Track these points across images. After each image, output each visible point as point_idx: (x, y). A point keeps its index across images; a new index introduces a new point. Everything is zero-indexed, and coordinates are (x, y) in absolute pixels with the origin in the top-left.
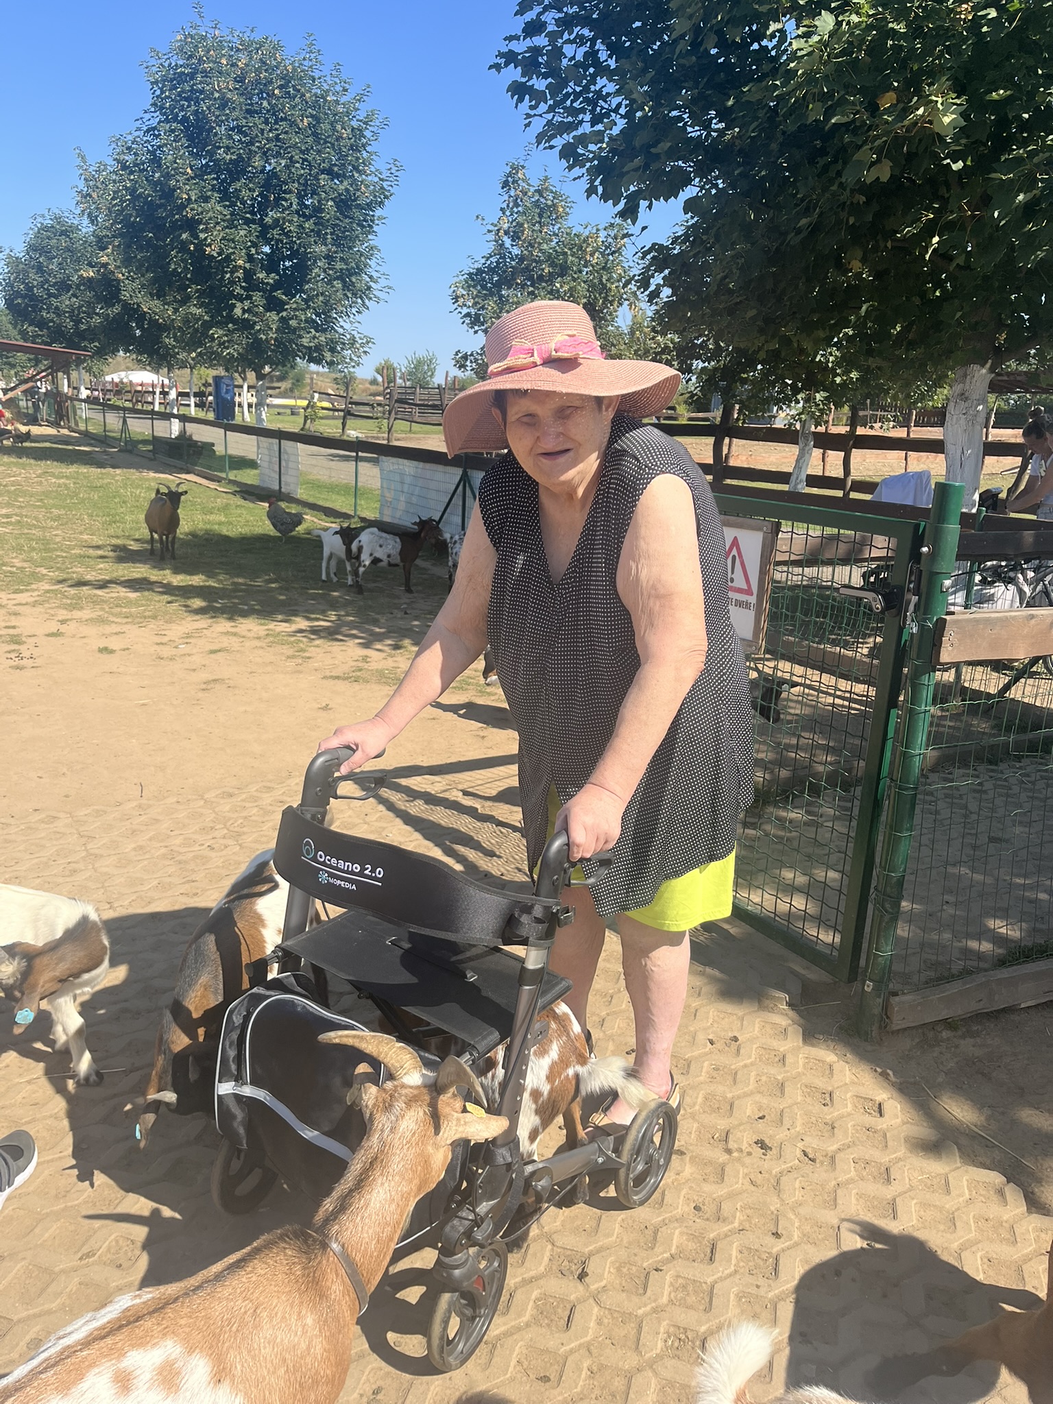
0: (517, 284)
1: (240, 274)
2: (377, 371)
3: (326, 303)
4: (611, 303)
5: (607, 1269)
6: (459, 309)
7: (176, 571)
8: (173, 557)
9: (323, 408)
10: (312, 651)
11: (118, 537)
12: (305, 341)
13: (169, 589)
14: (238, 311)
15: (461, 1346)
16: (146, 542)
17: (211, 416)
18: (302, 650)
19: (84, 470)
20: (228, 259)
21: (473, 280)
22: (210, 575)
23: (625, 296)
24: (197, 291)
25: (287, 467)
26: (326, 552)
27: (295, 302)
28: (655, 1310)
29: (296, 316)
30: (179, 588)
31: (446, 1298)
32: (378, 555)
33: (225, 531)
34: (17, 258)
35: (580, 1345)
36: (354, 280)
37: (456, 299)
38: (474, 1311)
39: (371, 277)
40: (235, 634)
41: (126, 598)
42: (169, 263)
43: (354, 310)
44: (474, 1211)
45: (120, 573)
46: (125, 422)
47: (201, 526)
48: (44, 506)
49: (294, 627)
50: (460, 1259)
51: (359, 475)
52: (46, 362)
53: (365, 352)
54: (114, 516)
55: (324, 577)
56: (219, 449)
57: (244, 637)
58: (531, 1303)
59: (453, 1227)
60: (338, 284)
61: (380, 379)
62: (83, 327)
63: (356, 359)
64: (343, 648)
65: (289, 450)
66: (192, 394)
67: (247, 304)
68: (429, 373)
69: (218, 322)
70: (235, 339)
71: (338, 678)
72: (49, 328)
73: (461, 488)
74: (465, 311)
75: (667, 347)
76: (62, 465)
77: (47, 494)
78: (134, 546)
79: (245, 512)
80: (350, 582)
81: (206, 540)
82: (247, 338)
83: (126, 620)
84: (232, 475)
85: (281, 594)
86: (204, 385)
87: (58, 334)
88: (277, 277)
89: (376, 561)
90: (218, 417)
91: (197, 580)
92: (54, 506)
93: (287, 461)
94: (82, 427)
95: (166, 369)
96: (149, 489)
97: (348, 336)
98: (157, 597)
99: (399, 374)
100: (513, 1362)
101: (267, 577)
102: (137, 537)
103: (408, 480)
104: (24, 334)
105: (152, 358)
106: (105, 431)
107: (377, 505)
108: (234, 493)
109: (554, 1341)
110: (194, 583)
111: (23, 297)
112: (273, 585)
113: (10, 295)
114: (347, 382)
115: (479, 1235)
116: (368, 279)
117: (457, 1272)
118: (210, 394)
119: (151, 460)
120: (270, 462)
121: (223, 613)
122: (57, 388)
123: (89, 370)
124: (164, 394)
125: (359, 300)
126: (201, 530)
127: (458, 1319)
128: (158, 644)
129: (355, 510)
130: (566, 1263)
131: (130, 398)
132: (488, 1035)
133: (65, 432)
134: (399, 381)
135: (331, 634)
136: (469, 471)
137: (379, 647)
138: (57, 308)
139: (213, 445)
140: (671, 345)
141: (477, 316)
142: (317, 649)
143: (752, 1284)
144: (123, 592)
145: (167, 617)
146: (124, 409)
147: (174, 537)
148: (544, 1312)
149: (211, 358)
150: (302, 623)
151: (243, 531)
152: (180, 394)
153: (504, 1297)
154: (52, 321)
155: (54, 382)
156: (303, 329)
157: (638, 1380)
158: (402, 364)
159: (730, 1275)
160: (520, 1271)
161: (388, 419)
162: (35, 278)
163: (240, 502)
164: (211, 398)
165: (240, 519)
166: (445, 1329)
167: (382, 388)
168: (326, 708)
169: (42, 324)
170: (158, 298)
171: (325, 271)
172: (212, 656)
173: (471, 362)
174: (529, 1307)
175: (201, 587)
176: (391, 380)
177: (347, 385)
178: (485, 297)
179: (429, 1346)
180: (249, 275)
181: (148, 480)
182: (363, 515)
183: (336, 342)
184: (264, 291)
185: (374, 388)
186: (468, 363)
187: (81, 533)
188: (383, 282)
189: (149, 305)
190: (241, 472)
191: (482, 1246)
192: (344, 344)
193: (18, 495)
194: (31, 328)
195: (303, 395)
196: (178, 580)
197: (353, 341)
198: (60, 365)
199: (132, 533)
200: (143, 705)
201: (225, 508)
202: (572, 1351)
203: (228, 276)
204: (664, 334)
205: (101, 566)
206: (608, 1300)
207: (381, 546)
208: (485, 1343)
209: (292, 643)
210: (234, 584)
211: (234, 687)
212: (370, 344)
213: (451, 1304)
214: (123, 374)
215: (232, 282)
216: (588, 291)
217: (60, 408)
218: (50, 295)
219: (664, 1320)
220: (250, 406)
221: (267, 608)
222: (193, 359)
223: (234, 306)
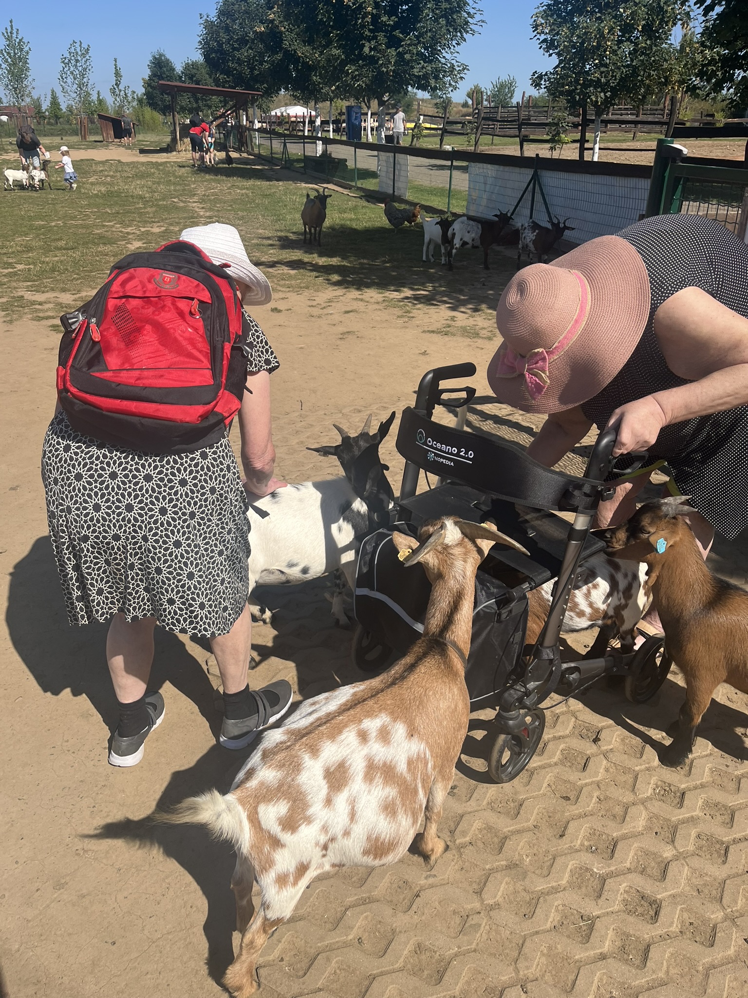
0: (588, 11)
1: (369, 19)
2: (468, 96)
3: (432, 38)
4: (667, 23)
5: (614, 739)
6: (538, 36)
7: (321, 255)
8: (320, 245)
9: (427, 129)
10: (415, 313)
11: (281, 231)
12: (416, 71)
13: (316, 268)
14: (366, 50)
15: (510, 769)
16: (301, 234)
17: (344, 138)
18: (408, 312)
19: (258, 183)
20: (361, 7)
21: (551, 10)
22: (344, 258)
23: (679, 17)
24: (337, 35)
25: (399, 175)
26: (427, 238)
27: (410, 39)
28: (648, 769)
29: (410, 50)
30: (323, 267)
31: (502, 737)
32: (466, 239)
33: (354, 225)
34: (211, 22)
35: (592, 782)
36: (455, 17)
37: (536, 27)
38: (521, 750)
39: (469, 13)
40: (362, 300)
41: (288, 274)
42: (317, 15)
43: (454, 43)
44: (525, 687)
45: (284, 256)
46: (285, 146)
47: (338, 221)
48: (233, 210)
49: (402, 295)
50: (514, 715)
51: (453, 179)
52: (231, 103)
53: (461, 78)
54: (279, 216)
55: (424, 258)
56: (350, 164)
57: (367, 302)
58: (559, 752)
59: (510, 694)
60: (443, 21)
61: (470, 102)
62: (256, 72)
63: (454, 84)
64: (437, 310)
65: (402, 162)
66: (331, 122)
67: (373, 42)
68: (509, 95)
69: (351, 60)
70: (363, 73)
71: (433, 332)
72: (233, 75)
73: (531, 185)
74: (543, 37)
75: (713, 59)
76: (244, 180)
77: (234, 201)
78: (293, 237)
79: (368, 212)
80: (443, 262)
81: (342, 232)
82: (373, 71)
83: (288, 289)
84: (360, 184)
85: (394, 271)
86: (339, 114)
87: (239, 80)
88: (396, 19)
89: (464, 244)
90: (349, 138)
91: (335, 261)
92: (239, 210)
93: (400, 170)
94: (256, 151)
95: (313, 103)
96: (302, 195)
97: (449, 65)
98: (309, 274)
99: (485, 97)
100: (545, 785)
101: (383, 259)
102: (294, 230)
103: (490, 181)
104: (217, 82)
105: (304, 93)
106: (271, 153)
107: (465, 203)
108: (360, 198)
109: (574, 776)
110: (334, 264)
111: (216, 52)
112: (388, 265)
113: (207, 51)
114: (446, 105)
115: (528, 701)
116: (466, 16)
117: (511, 722)
118: (344, 122)
119: (302, 174)
120: (387, 172)
121: (353, 285)
122: (239, 122)
123: (260, 107)
124: (312, 122)
125: (459, 34)
126: (337, 225)
127: (509, 753)
128: (310, 306)
129: (448, 208)
130: (584, 731)
131: (288, 127)
132: (542, 573)
133: (245, 155)
134: (485, 103)
135: (428, 300)
136: (539, 171)
137: (463, 310)
138: (239, 59)
139: (346, 160)
140: (717, 58)
141: (552, 40)
142: (419, 311)
143: (722, 764)
144: (286, 270)
145: (316, 287)
146: (285, 136)
147: (321, 230)
148: (568, 758)
149: (345, 91)
150: (408, 293)
151: (367, 226)
152: (322, 122)
153: (541, 745)
154: (235, 69)
155: (238, 118)
156: (415, 61)
157: (632, 810)
158: (487, 87)
159: (707, 756)
160: (552, 731)
161: (476, 134)
162: (224, 37)
163: (366, 204)
164: (344, 125)
165: (364, 216)
166: (500, 756)
167: (472, 110)
168: (424, 353)
169: (228, 72)
170: (309, 45)
171: (433, 11)
172: (346, 315)
173: (545, 81)
174: (558, 754)
175: (338, 266)
176: (479, 102)
177: (445, 109)
178: (560, 25)
179: (489, 766)
180: (375, 18)
181: (301, 189)
182: (454, 211)
183: (439, 71)
184: (386, 31)
185: (465, 110)
186: (543, 82)
187: (257, 228)
188: (478, 17)
189: (302, 50)
190: (365, 181)
191: (529, 709)
192: (445, 72)
193: (216, 202)
194: (222, 76)
195: (411, 119)
196: (322, 261)
197: (452, 67)
198: (241, 104)
199: (291, 227)
200: (301, 348)
201: (354, 209)
202: (586, 785)
203: (360, 21)
204: (711, 48)
205: (272, 251)
206: (614, 758)
207: (469, 232)
208: (527, 770)
209: (401, 307)
210: (361, 263)
211: (362, 337)
212: (465, 71)
213: (504, 741)
214: (283, 109)
215: (363, 26)
216: (647, 14)
217: (241, 136)
218: (234, 49)
219: (654, 776)
220: (372, 129)
221: (383, 282)
222: (333, 92)
223: (363, 45)
